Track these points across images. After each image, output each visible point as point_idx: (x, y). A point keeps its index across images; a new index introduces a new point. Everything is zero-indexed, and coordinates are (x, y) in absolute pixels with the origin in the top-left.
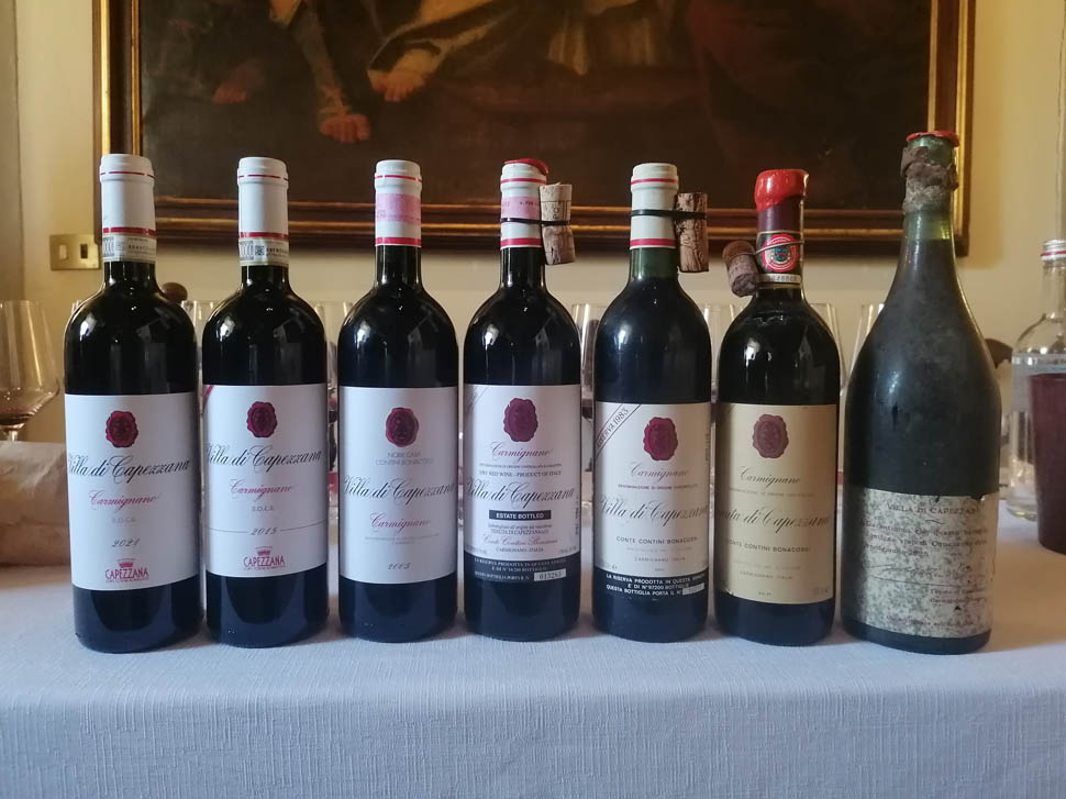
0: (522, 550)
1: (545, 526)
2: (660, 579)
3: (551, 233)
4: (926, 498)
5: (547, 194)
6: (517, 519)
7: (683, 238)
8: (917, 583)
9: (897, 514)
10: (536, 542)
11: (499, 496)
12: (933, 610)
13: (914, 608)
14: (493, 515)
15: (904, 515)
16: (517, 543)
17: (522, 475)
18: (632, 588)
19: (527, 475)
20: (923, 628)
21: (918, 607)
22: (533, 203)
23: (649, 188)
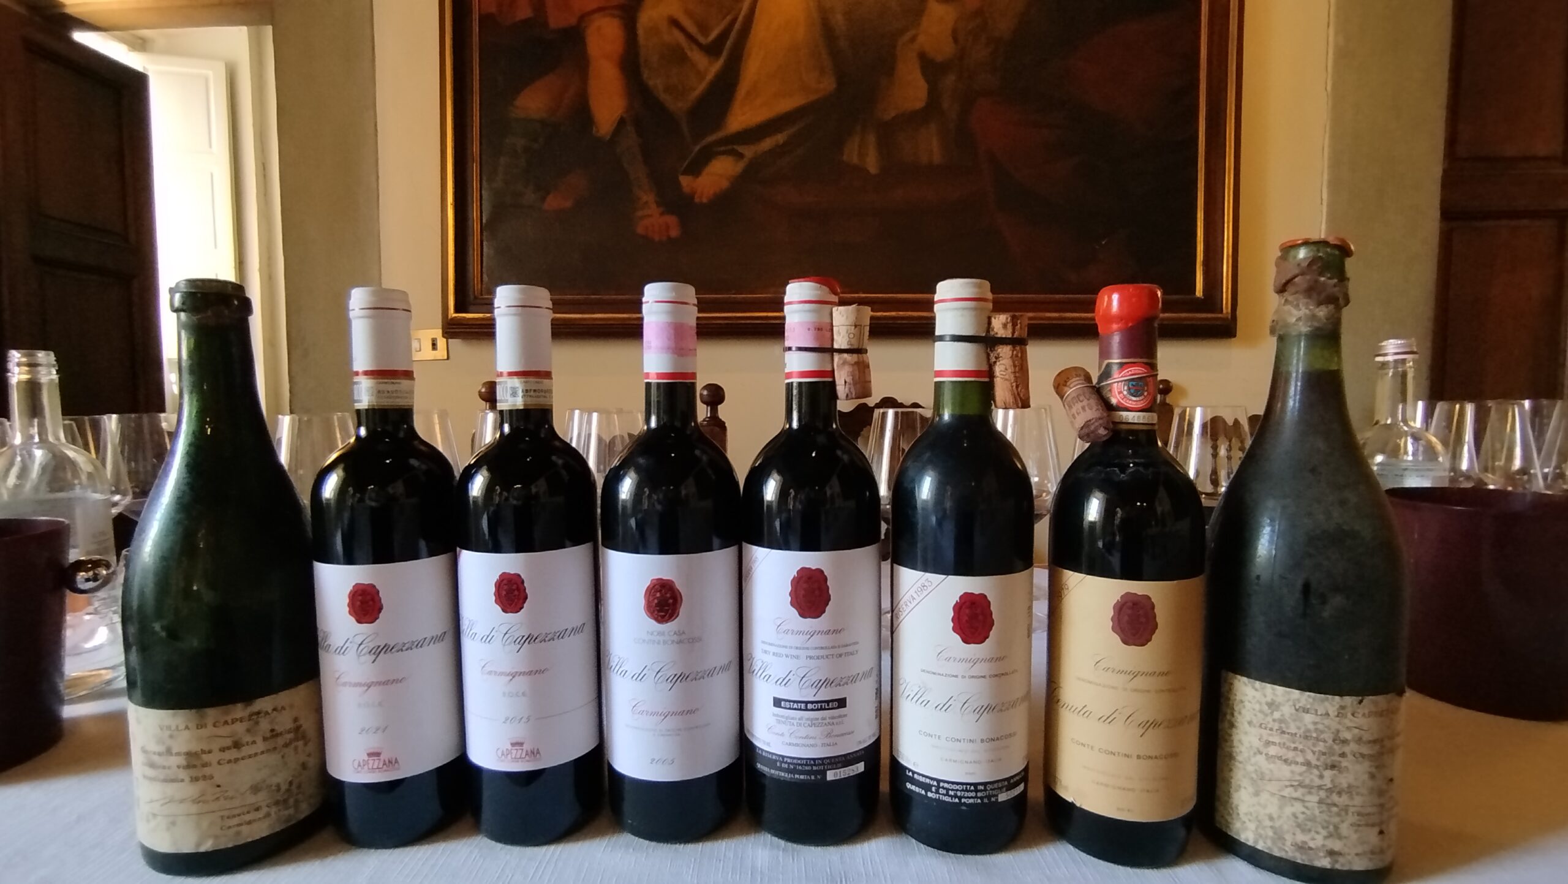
0: (812, 746)
1: (840, 716)
2: (971, 784)
3: (845, 363)
4: (1348, 700)
5: (842, 318)
6: (806, 710)
7: (998, 370)
8: (1335, 805)
9: (1308, 718)
10: (829, 735)
11: (785, 682)
12: (1354, 837)
13: (1330, 836)
14: (777, 702)
15: (1318, 719)
16: (806, 737)
17: (811, 657)
18: (937, 792)
19: (818, 658)
20: (1341, 859)
21: (1335, 834)
22: (825, 329)
23: (956, 309)
